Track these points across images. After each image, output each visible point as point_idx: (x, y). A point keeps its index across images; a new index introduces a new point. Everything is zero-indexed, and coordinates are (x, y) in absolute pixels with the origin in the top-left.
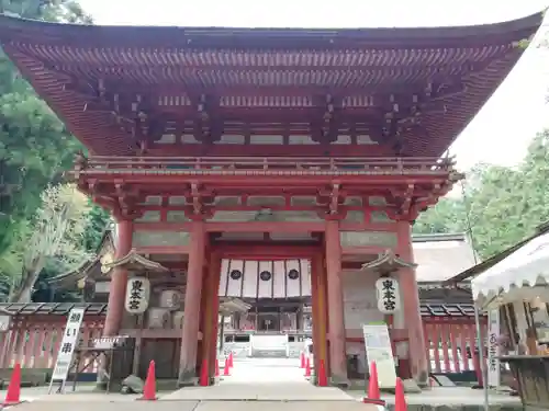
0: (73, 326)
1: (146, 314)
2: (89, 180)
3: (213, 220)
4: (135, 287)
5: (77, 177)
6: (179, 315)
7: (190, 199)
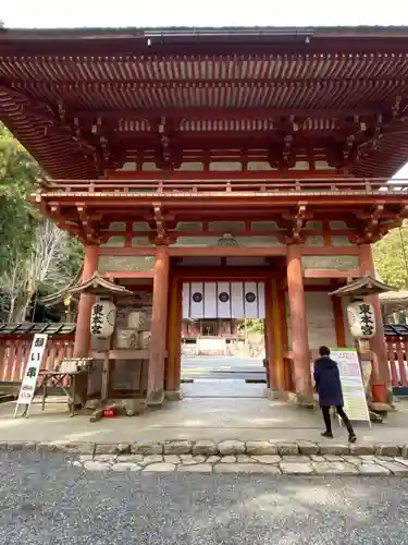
0: (37, 351)
1: (114, 336)
2: (51, 203)
3: (176, 245)
4: (96, 312)
5: (38, 200)
6: (146, 335)
7: (153, 225)
